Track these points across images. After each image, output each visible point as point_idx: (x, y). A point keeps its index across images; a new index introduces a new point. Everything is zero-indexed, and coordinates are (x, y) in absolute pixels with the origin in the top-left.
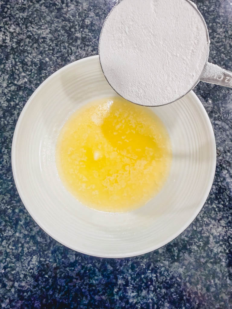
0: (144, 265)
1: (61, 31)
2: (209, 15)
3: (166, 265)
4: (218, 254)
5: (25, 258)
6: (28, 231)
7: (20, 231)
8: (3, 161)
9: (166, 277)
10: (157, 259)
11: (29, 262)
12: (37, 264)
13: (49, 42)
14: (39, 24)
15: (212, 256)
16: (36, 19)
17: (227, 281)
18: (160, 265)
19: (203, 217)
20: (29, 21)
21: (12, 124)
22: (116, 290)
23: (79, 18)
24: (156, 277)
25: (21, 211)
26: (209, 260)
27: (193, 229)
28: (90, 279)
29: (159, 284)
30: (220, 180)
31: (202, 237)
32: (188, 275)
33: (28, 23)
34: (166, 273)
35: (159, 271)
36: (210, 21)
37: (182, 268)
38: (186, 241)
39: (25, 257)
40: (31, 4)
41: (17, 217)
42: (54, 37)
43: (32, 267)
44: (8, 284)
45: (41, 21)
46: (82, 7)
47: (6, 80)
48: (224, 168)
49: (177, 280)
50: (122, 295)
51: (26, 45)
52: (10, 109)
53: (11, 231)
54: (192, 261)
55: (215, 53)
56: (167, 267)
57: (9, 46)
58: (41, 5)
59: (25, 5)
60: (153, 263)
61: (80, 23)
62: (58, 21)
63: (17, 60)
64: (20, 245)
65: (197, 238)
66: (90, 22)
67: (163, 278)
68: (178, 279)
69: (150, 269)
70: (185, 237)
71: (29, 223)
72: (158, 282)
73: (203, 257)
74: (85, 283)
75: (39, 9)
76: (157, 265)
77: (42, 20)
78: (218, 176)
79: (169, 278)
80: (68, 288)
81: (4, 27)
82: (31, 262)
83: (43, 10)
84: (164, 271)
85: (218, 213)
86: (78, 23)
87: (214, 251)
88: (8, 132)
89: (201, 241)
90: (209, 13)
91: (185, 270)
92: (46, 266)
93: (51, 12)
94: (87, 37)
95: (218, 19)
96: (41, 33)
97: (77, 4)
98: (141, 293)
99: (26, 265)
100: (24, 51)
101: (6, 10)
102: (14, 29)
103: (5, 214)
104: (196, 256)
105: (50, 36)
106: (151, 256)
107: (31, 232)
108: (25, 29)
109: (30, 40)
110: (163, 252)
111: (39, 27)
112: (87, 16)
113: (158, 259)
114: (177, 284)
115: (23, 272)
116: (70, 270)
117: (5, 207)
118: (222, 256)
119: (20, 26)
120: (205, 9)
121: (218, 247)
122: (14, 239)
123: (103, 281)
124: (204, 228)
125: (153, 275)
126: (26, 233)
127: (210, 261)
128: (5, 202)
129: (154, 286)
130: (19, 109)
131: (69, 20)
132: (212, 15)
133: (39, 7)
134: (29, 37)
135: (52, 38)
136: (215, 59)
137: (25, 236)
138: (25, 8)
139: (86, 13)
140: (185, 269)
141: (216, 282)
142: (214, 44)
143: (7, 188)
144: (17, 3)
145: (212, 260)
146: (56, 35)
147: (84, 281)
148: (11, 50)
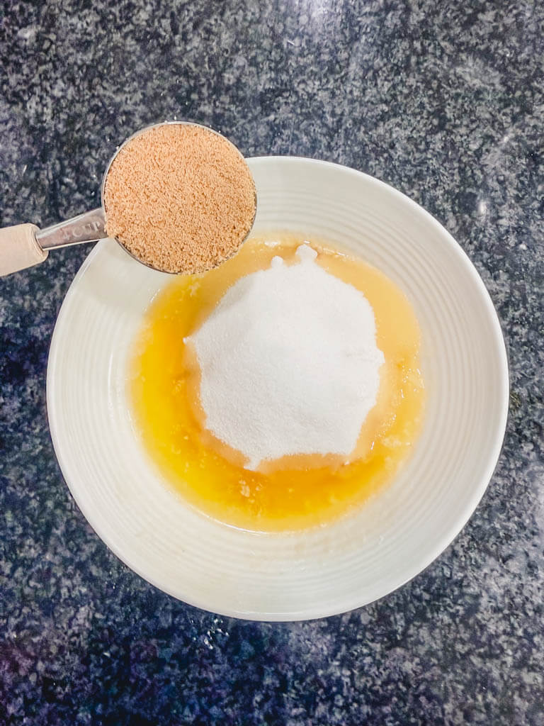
0: (325, 648)
1: (169, 99)
2: (516, 72)
3: (376, 652)
4: (498, 636)
5: (62, 610)
6: (71, 550)
7: (55, 549)
8: (24, 390)
9: (373, 680)
10: (356, 636)
11: (71, 620)
12: (87, 625)
13: (138, 123)
14: (119, 80)
15: (484, 639)
16: (113, 68)
17: (513, 700)
18: (361, 651)
19: (469, 548)
20: (97, 74)
21: (49, 308)
22: (258, 698)
23: (210, 68)
24: (352, 677)
25: (58, 505)
26: (474, 649)
27: (444, 575)
28: (202, 670)
29: (357, 693)
30: (516, 465)
31: (462, 595)
32: (424, 680)
33: (94, 77)
34: (374, 670)
35: (358, 663)
36: (517, 84)
37: (412, 661)
38: (426, 601)
39: (64, 607)
40: (103, 32)
41: (49, 518)
42: (152, 112)
43: (77, 632)
44: (24, 664)
45: (124, 74)
46: (219, 43)
47: (39, 208)
48: (525, 437)
49: (398, 688)
50: (270, 711)
51: (88, 128)
52: (45, 273)
53: (35, 549)
54: (435, 646)
55: (524, 163)
56: (378, 657)
57: (50, 128)
58: (125, 37)
59: (90, 34)
60: (346, 644)
61: (212, 81)
62: (162, 75)
63: (66, 163)
64: (53, 581)
65: (452, 597)
66: (235, 80)
67: (367, 681)
68: (401, 686)
69: (339, 656)
70: (422, 592)
71: (74, 532)
72: (355, 690)
73: (463, 642)
74: (190, 676)
75: (120, 45)
76: (356, 651)
77: (125, 70)
78: (510, 455)
79: (379, 682)
80: (153, 685)
81: (41, 85)
82: (74, 620)
83: (128, 49)
84: (370, 666)
85: (504, 541)
86: (208, 80)
87: (490, 628)
88: (38, 325)
89: (460, 605)
90: (518, 65)
91: (419, 667)
92: (106, 632)
93: (149, 52)
94: (227, 114)
95: (537, 82)
96: (122, 101)
97: (207, 36)
98: (314, 710)
99: (65, 626)
100: (82, 143)
101: (46, 45)
102: (62, 90)
103: (23, 509)
104: (445, 636)
105: (142, 108)
106: (343, 629)
107: (79, 553)
108: (86, 91)
109: (97, 118)
110: (371, 622)
111: (119, 86)
112: (228, 64)
113: (359, 637)
114: (399, 697)
115: (56, 641)
116: (158, 644)
117: (24, 494)
118: (507, 642)
119: (77, 83)
120: (508, 55)
121: (500, 619)
122: (40, 566)
123: (230, 676)
124: (469, 574)
125: (344, 672)
126: (68, 554)
127: (477, 651)
128: (24, 482)
129: (346, 698)
130: (65, 275)
131: (186, 73)
132: (524, 70)
133: (121, 40)
134: (94, 110)
135: (146, 114)
136: (522, 178)
137: (65, 562)
138: (89, 43)
139: (227, 58)
140: (417, 664)
141: (487, 700)
142: (524, 143)
143: (31, 451)
144: (73, 31)
145: (482, 650)
146: (155, 106)
147: (189, 672)
148: (53, 138)
